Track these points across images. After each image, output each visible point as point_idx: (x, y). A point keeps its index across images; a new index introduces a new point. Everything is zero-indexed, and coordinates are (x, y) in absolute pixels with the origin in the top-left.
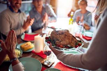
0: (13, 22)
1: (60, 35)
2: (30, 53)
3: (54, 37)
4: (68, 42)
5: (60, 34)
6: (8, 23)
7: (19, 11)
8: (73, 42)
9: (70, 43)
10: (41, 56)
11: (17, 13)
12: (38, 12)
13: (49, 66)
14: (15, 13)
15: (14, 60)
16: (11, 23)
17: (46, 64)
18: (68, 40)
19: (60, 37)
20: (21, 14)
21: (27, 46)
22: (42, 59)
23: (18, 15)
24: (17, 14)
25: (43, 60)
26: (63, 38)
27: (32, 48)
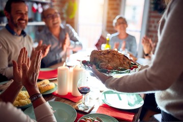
0: (13, 51)
1: (106, 56)
2: (52, 97)
3: (97, 58)
4: (119, 63)
5: (104, 54)
6: (6, 52)
7: (23, 33)
8: (125, 63)
9: (121, 65)
10: (71, 99)
11: (20, 35)
12: (53, 35)
13: (87, 111)
14: (17, 35)
15: (38, 97)
16: (9, 53)
17: (81, 109)
18: (118, 60)
19: (105, 57)
20: (25, 38)
21: (44, 85)
22: (73, 103)
23: (21, 40)
24: (20, 38)
25: (75, 105)
26: (110, 58)
27: (53, 89)
